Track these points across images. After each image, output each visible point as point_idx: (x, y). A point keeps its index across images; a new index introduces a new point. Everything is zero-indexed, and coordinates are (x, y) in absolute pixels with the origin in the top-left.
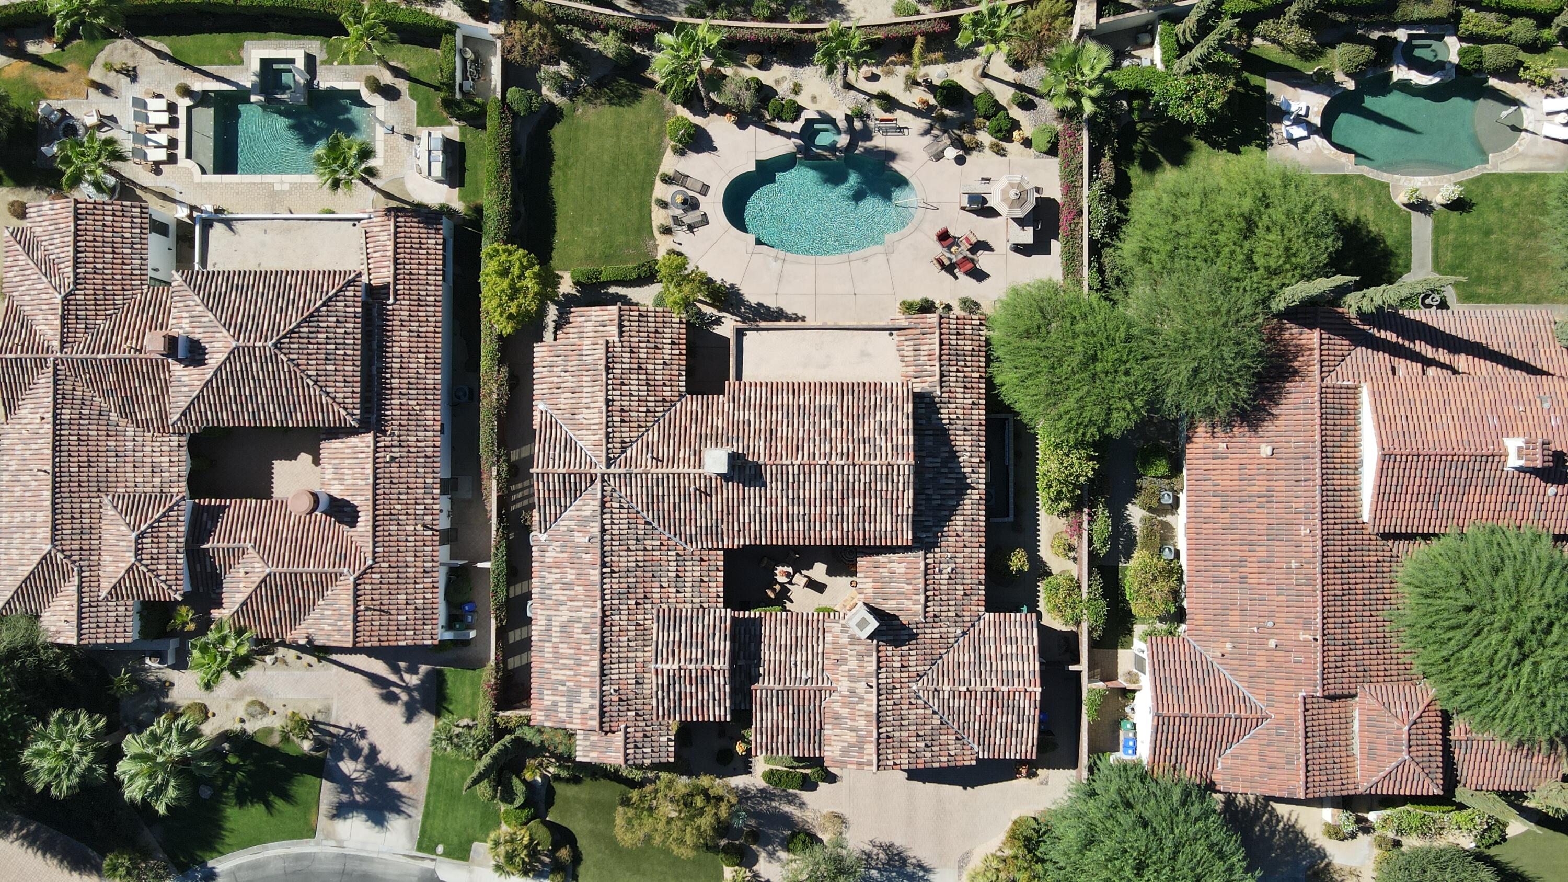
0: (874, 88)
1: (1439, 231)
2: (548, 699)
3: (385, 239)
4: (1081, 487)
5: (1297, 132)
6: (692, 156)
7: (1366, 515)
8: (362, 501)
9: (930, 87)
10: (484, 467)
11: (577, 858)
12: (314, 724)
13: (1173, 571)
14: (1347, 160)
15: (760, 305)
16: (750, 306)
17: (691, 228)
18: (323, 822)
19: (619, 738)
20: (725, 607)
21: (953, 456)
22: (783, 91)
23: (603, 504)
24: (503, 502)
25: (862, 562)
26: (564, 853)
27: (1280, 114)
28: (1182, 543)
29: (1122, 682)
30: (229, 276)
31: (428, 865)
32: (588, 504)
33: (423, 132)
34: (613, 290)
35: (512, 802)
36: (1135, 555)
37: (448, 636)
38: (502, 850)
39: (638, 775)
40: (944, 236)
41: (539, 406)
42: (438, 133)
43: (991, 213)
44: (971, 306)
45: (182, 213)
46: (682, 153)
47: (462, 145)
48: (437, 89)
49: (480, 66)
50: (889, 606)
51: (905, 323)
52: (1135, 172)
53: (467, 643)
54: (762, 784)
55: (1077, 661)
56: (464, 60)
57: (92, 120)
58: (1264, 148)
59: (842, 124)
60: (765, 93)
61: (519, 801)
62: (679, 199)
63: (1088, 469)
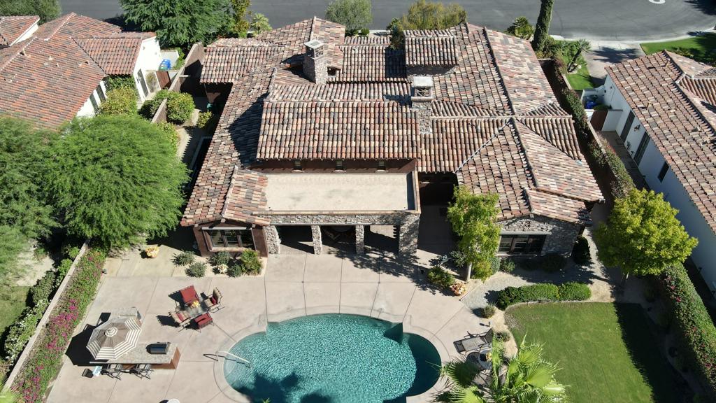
2: (521, 45)
8: (705, 110)
10: (611, 151)
15: (396, 274)
16: (406, 274)
17: (472, 336)
18: (639, 48)
19: (473, 30)
23: (509, 105)
32: (521, 106)
41: (583, 163)
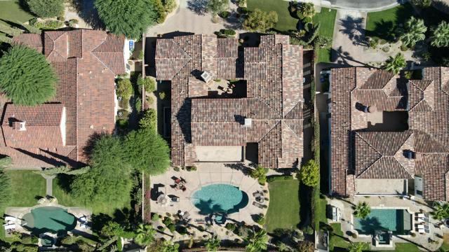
0: (205, 233)
1: (45, 190)
2: (298, 53)
3: (349, 189)
4: (144, 117)
5: (83, 219)
6: (258, 213)
7: (64, 109)
8: (354, 110)
9: (188, 233)
10: (318, 121)
11: (289, 9)
12: (368, 46)
13: (119, 93)
14: (70, 211)
15: (238, 170)
16: (241, 170)
17: (258, 192)
18: (365, 17)
19: (277, 42)
20: (246, 81)
21: (181, 125)
22: (231, 233)
23: (282, 110)
24: (313, 111)
25: (207, 94)
26: (293, 10)
27: (88, 224)
28: (116, 101)
29: (133, 62)
30: (397, 177)
31: (333, 6)
32: (286, 110)
33: (339, 221)
34: (281, 174)
35: (309, 24)
36: (129, 98)
37: (328, 72)
38: (311, 10)
39: (272, 32)
40: (184, 189)
41: (302, 139)
42: (334, 221)
43: (170, 196)
44: (176, 169)
45: (413, 197)
46: (261, 214)
47: (327, 217)
48: (335, 234)
49: (322, 241)
50: (199, 81)
51: (194, 163)
52: (130, 208)
53: (323, 70)
54: (236, 31)
55: (146, 67)
56: (327, 243)
57: (442, 226)
58: (93, 215)
59: (214, 223)
60: (236, 232)
61: (306, 25)
62: (261, 200)
63: (142, 122)
